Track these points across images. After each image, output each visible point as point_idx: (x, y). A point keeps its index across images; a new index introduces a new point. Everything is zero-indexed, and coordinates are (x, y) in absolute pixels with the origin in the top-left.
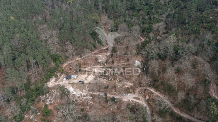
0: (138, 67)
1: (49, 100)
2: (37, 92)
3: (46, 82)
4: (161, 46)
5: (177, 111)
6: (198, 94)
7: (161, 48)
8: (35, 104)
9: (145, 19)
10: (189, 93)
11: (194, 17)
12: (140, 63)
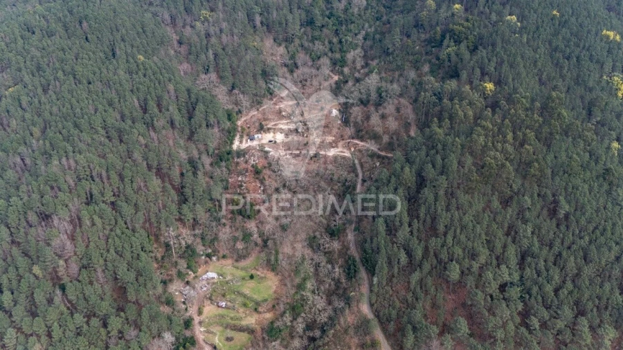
0: (337, 117)
12: (337, 112)
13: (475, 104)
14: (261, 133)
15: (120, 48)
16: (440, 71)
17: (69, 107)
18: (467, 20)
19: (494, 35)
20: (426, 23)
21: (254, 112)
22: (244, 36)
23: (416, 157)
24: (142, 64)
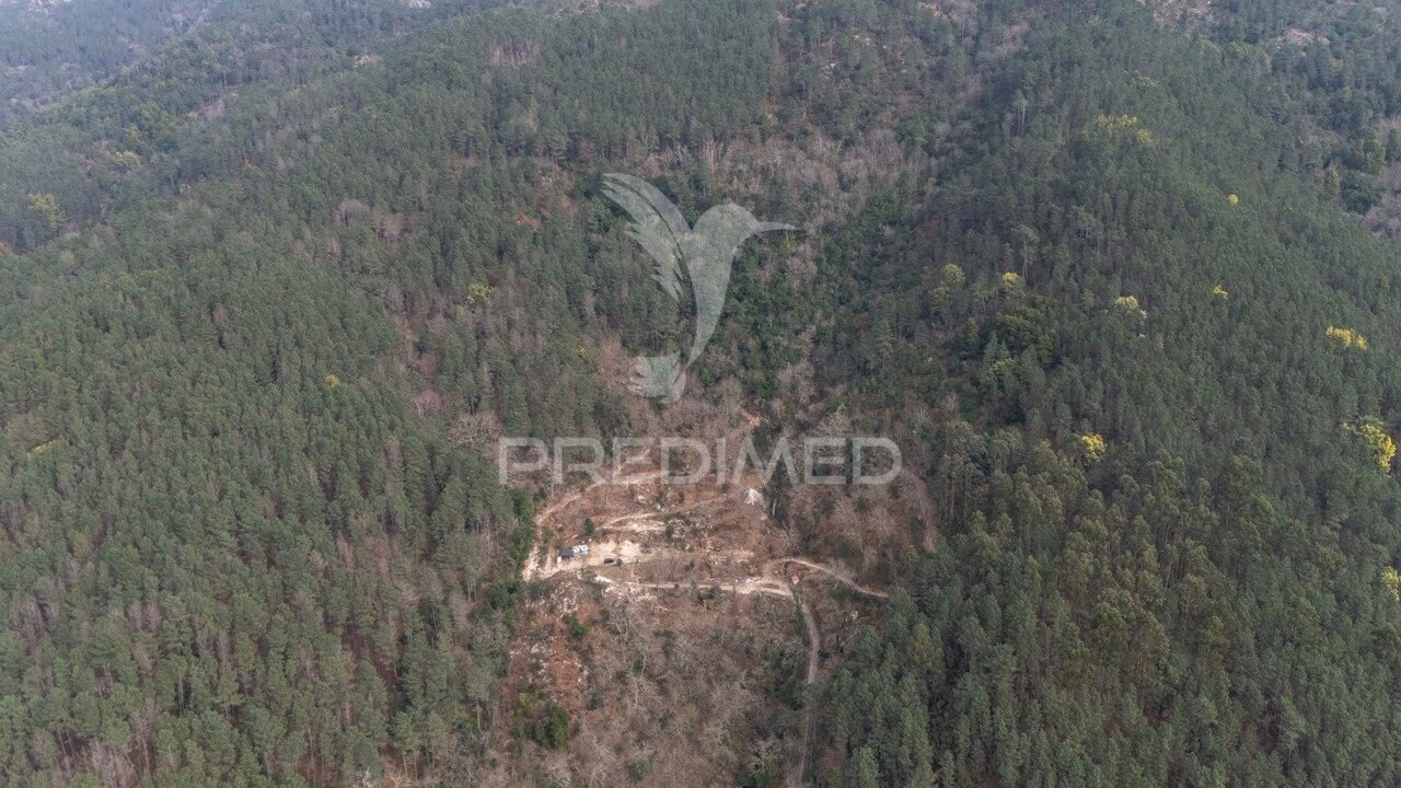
0: (758, 505)
1: (565, 606)
9: (749, 351)
10: (886, 550)
12: (759, 495)
13: (1065, 481)
14: (587, 542)
15: (290, 360)
16: (983, 409)
17: (164, 486)
18: (1033, 305)
19: (1093, 334)
20: (945, 311)
21: (574, 496)
22: (559, 336)
23: (942, 600)
24: (335, 392)
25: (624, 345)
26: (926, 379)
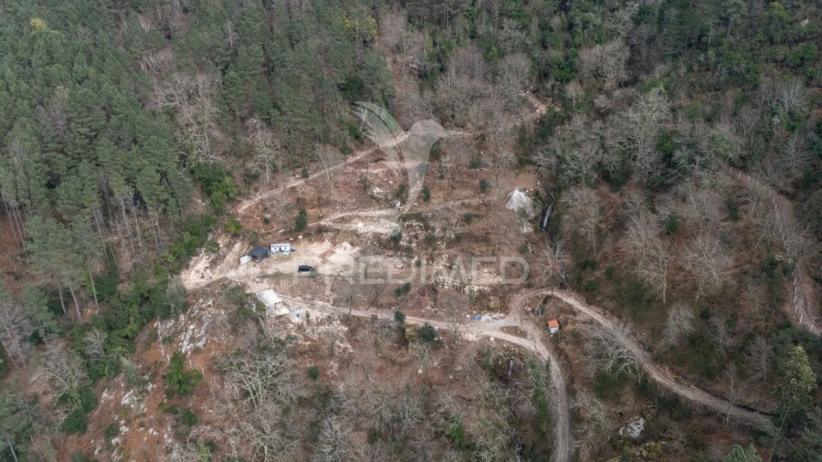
0: (523, 213)
1: (188, 337)
2: (145, 308)
3: (176, 271)
4: (608, 134)
5: (661, 377)
6: (743, 316)
7: (610, 142)
8: (138, 350)
9: (552, 30)
10: (711, 311)
11: (739, 22)
12: (527, 199)
14: (293, 240)
25: (410, 21)
26: (795, 48)
